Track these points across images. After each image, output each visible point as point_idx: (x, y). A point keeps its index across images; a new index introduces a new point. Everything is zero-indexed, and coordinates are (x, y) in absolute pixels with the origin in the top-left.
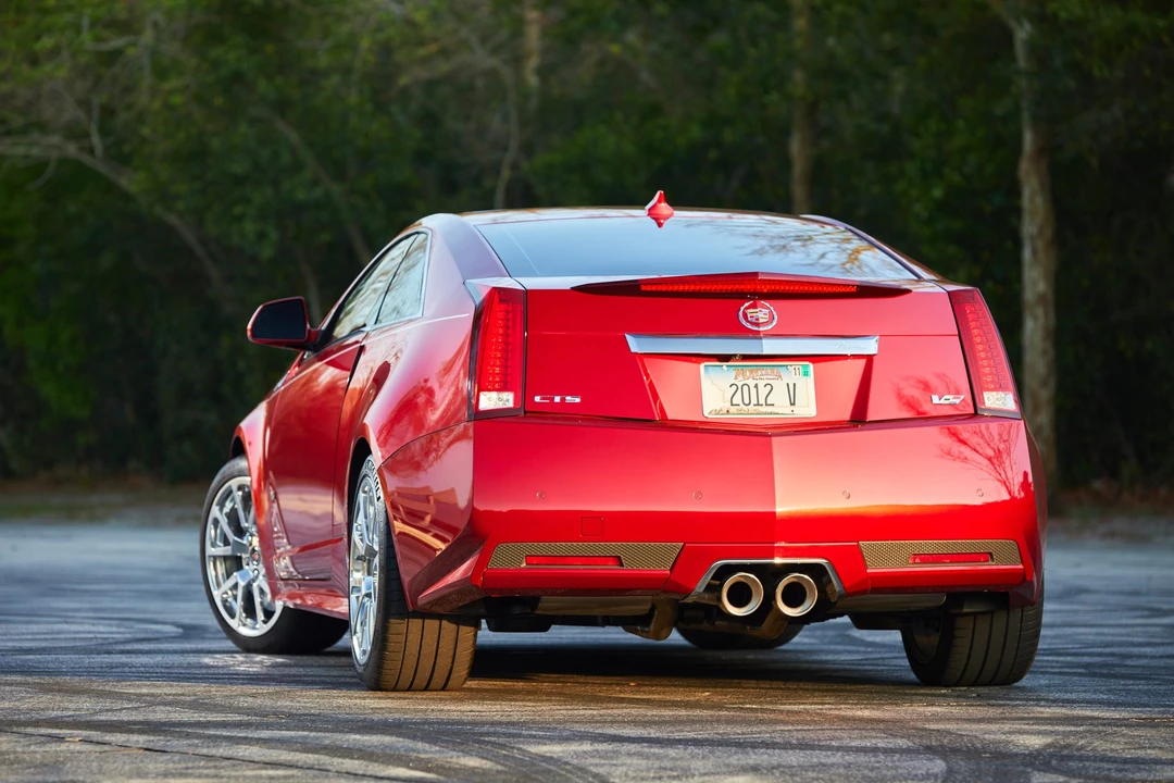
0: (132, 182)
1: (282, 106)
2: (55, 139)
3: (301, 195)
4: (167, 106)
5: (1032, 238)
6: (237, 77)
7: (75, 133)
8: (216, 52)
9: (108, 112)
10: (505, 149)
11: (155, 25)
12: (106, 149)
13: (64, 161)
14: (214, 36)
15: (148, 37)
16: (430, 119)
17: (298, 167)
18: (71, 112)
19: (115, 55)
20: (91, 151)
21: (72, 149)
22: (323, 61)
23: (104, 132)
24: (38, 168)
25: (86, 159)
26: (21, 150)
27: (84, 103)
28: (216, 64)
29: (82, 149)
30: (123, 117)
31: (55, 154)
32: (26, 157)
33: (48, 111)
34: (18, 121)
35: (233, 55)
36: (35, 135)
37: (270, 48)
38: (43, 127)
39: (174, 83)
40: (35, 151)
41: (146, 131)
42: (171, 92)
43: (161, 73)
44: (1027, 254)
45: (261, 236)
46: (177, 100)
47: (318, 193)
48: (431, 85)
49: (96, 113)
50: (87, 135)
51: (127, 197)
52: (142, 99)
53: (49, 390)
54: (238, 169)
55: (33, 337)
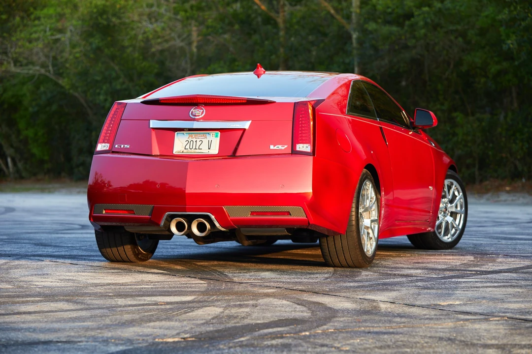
0: (64, 82)
1: (113, 58)
2: (38, 68)
3: (118, 87)
4: (75, 57)
6: (99, 49)
8: (91, 40)
9: (55, 58)
11: (71, 31)
12: (54, 71)
13: (41, 75)
14: (90, 35)
15: (68, 34)
16: (162, 63)
17: (118, 78)
18: (43, 59)
19: (57, 40)
20: (49, 71)
21: (43, 71)
22: (126, 43)
23: (54, 66)
24: (31, 77)
25: (47, 74)
26: (26, 71)
27: (47, 56)
28: (91, 44)
29: (46, 71)
30: (60, 60)
31: (37, 73)
32: (27, 74)
33: (35, 58)
34: (25, 62)
35: (96, 41)
36: (31, 67)
37: (109, 39)
38: (33, 64)
39: (77, 50)
40: (31, 72)
41: (68, 65)
42: (77, 53)
43: (74, 46)
45: (106, 100)
46: (78, 55)
47: (124, 86)
48: (162, 52)
49: (51, 59)
50: (48, 66)
51: (62, 87)
52: (66, 55)
53: (35, 150)
54: (98, 78)
55: (30, 133)
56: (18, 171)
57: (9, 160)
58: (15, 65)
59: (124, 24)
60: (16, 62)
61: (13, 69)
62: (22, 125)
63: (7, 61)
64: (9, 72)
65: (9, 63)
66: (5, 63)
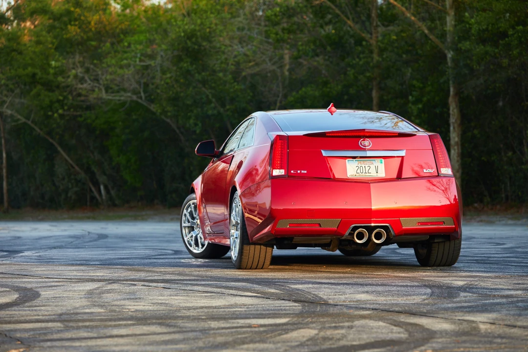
0: (153, 107)
1: (204, 82)
2: (129, 94)
3: (210, 112)
4: (166, 83)
5: (453, 123)
6: (188, 72)
7: (135, 92)
8: (181, 64)
9: (146, 85)
10: (278, 96)
11: (162, 56)
12: (146, 97)
13: (132, 101)
15: (159, 60)
16: (253, 87)
17: (210, 102)
18: (135, 85)
19: (148, 67)
20: (141, 98)
21: (135, 98)
22: (217, 68)
23: (145, 92)
24: (123, 104)
25: (139, 101)
26: (118, 98)
27: (139, 83)
28: (181, 68)
29: (138, 97)
30: (151, 86)
31: (129, 99)
32: (119, 100)
33: (126, 85)
34: (116, 88)
36: (122, 93)
38: (125, 90)
39: (167, 75)
40: (122, 98)
41: (159, 91)
42: (167, 78)
43: (164, 72)
44: (452, 128)
45: (196, 125)
46: (168, 81)
47: (216, 111)
48: (253, 76)
49: (142, 86)
50: (140, 93)
51: (154, 113)
52: (157, 81)
53: (128, 177)
54: (189, 102)
55: (122, 160)
56: (111, 199)
57: (102, 187)
58: (107, 92)
59: (214, 48)
60: (107, 89)
61: (104, 95)
62: (113, 152)
63: (99, 87)
64: (101, 99)
65: (100, 89)
66: (97, 90)
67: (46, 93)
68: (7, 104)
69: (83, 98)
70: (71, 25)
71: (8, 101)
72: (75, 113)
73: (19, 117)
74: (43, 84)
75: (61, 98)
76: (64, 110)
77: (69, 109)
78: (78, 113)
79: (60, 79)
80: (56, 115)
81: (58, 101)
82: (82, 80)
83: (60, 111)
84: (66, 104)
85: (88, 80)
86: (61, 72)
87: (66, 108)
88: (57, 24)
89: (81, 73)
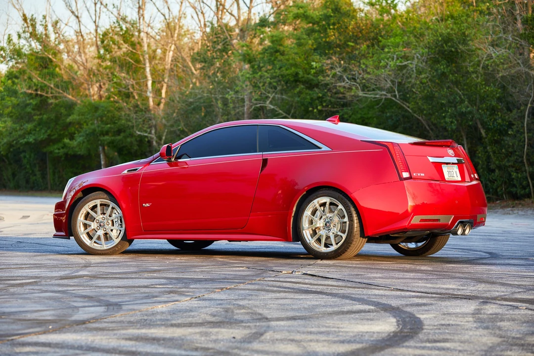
0: (409, 107)
1: (457, 83)
2: (384, 93)
3: (464, 110)
4: (421, 83)
6: (443, 74)
7: (391, 90)
8: (437, 66)
9: (400, 83)
11: (418, 58)
12: (400, 96)
13: (387, 99)
14: (436, 61)
15: (415, 61)
17: (462, 101)
18: (389, 84)
19: (405, 66)
20: (395, 96)
21: (389, 96)
22: (471, 69)
23: (399, 91)
24: (378, 102)
25: (394, 99)
26: (373, 96)
27: (393, 82)
28: (437, 70)
29: (392, 96)
30: (407, 85)
31: (384, 97)
32: (374, 98)
33: (382, 84)
34: (373, 87)
35: (442, 67)
36: (378, 91)
37: (453, 65)
38: (381, 89)
39: (423, 76)
40: (377, 96)
41: (414, 90)
42: (422, 78)
43: (420, 72)
46: (424, 81)
47: (469, 109)
48: (504, 78)
49: (397, 85)
50: (395, 92)
52: (412, 80)
54: (444, 102)
58: (363, 90)
59: (470, 50)
60: (364, 88)
61: (361, 94)
63: (355, 86)
64: (358, 96)
65: (357, 88)
66: (354, 88)
67: (308, 91)
68: (270, 99)
69: (341, 95)
70: (330, 29)
71: (271, 97)
72: (332, 110)
73: (281, 111)
74: (304, 83)
75: (321, 95)
76: (323, 107)
77: (327, 106)
78: (335, 110)
79: (321, 78)
80: (315, 110)
81: (319, 98)
82: (341, 79)
83: (319, 108)
84: (325, 101)
85: (346, 79)
86: (321, 71)
87: (324, 104)
88: (316, 27)
89: (339, 72)
